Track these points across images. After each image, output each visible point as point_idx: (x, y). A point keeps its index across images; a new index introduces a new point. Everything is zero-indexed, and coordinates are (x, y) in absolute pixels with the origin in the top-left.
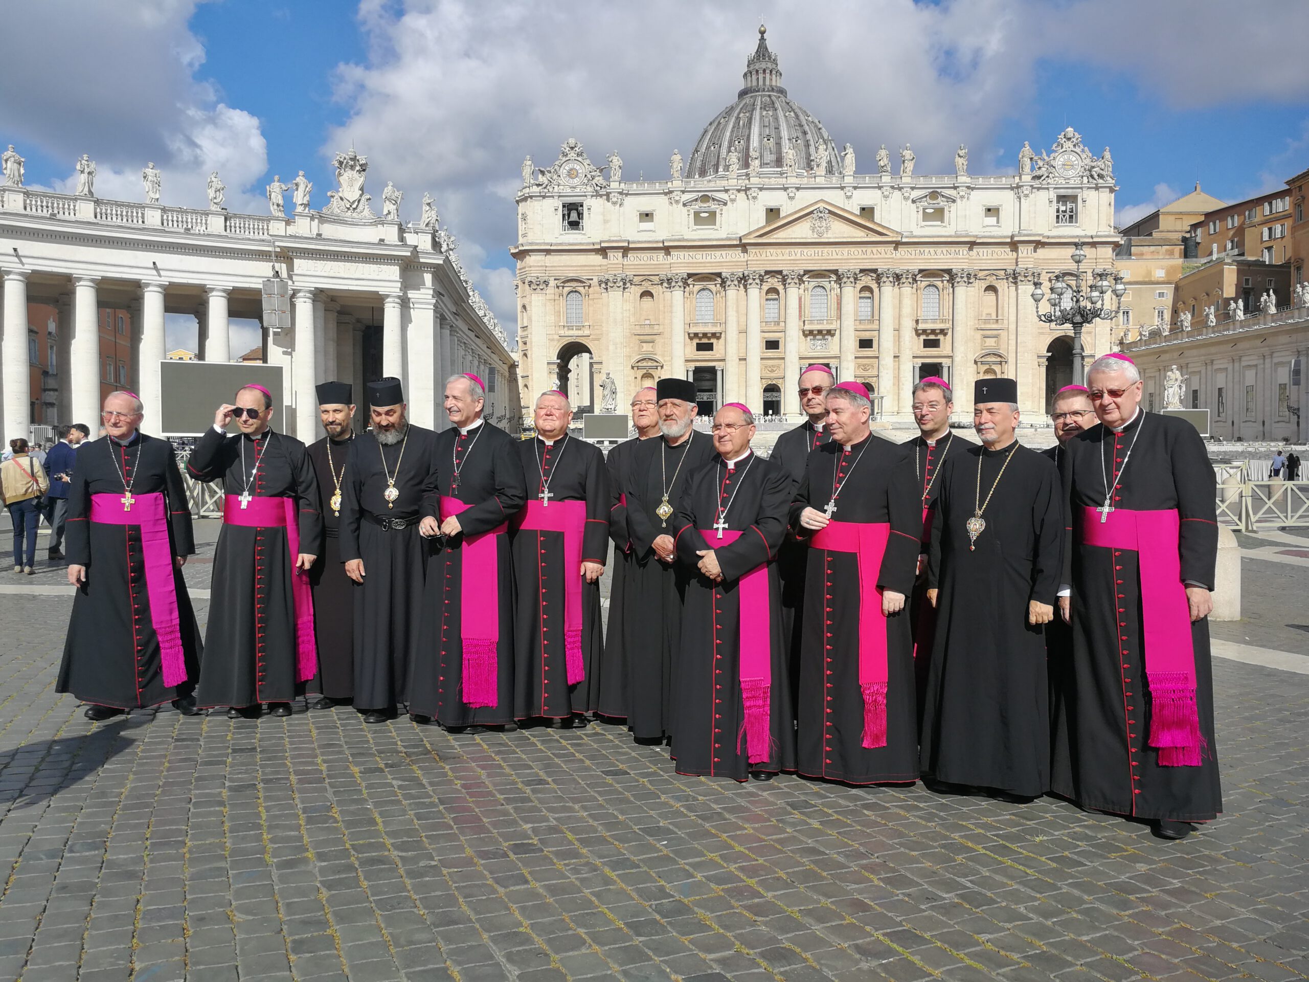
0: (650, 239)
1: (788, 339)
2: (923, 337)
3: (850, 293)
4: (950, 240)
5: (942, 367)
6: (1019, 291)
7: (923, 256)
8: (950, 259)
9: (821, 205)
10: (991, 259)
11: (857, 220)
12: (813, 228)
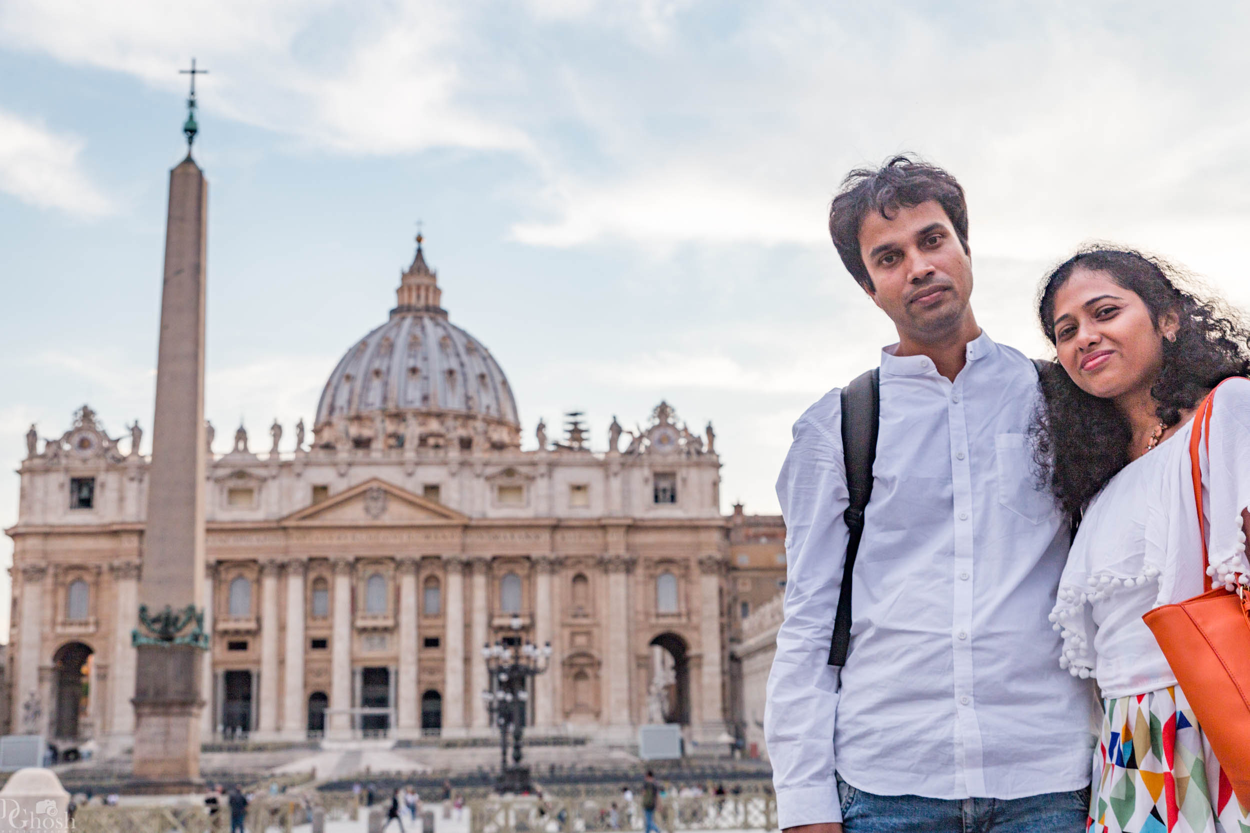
1: (336, 637)
2: (501, 635)
3: (409, 584)
4: (527, 523)
5: (525, 673)
6: (610, 582)
7: (495, 542)
8: (529, 544)
9: (374, 485)
10: (578, 544)
11: (418, 501)
12: (367, 510)
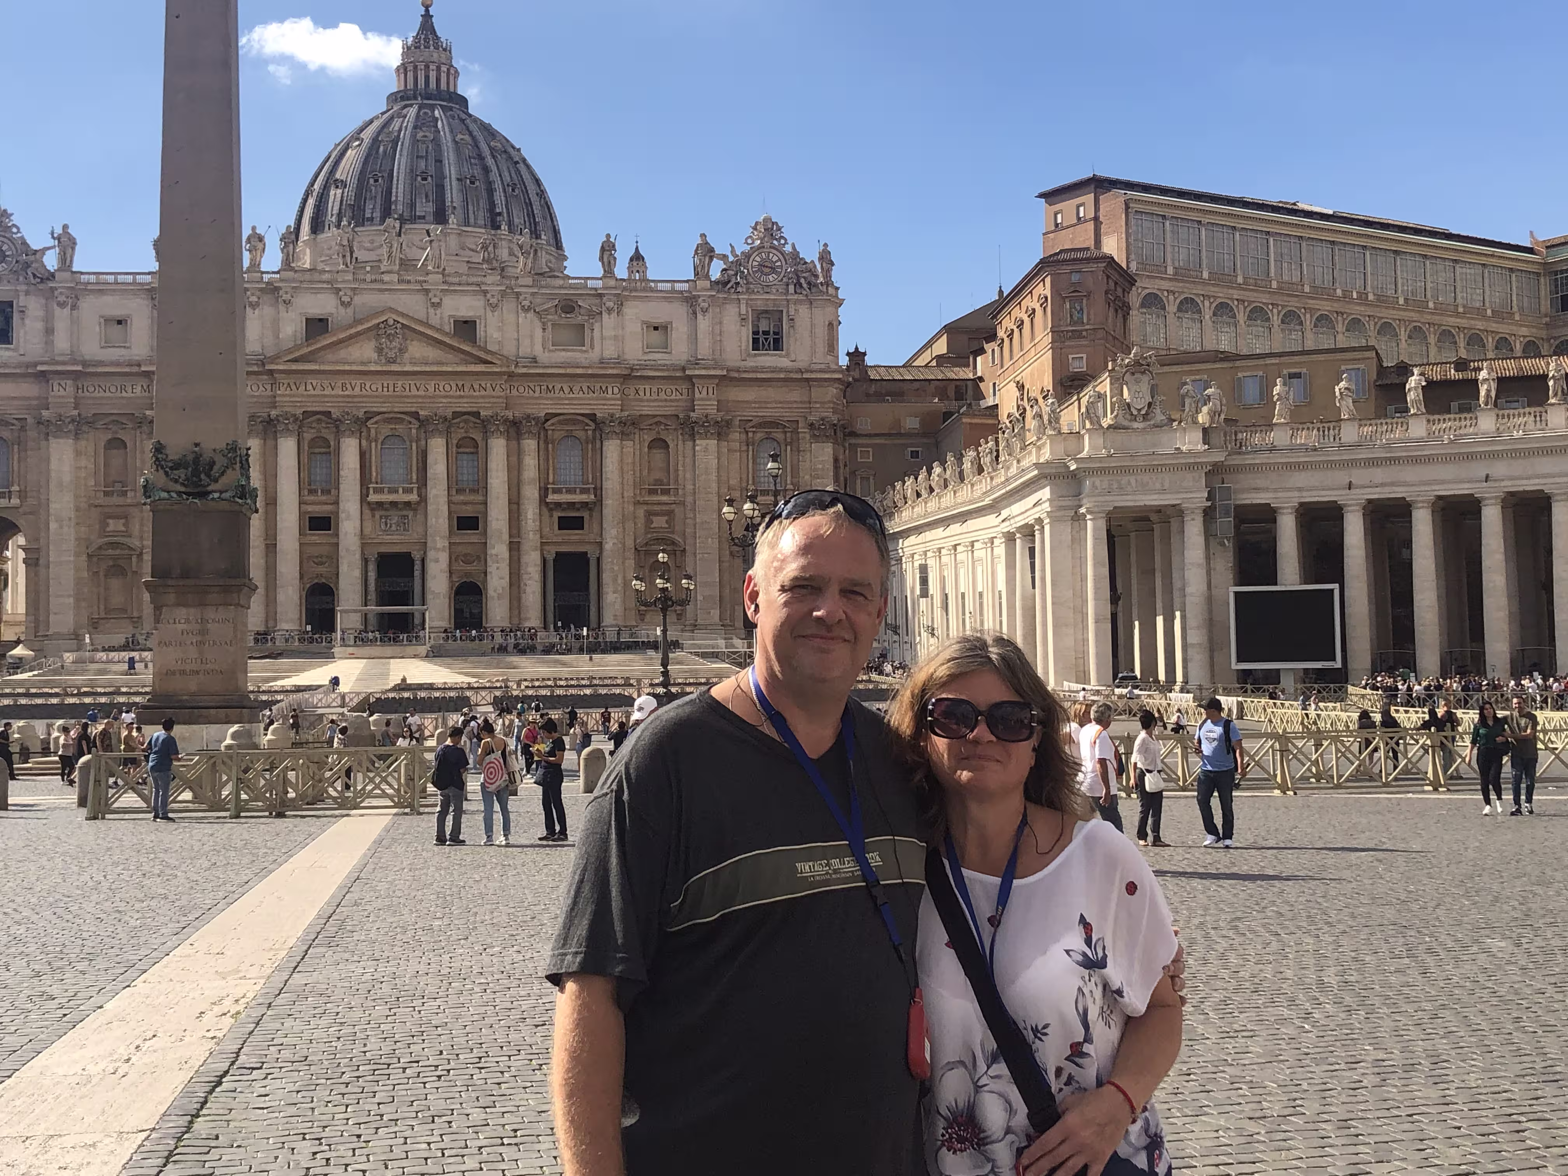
0: (122, 360)
1: (342, 516)
2: (557, 514)
3: (437, 448)
4: (590, 371)
5: (587, 561)
6: (697, 448)
7: (549, 395)
8: (593, 399)
9: (391, 317)
10: (655, 400)
11: (447, 340)
12: (379, 350)
